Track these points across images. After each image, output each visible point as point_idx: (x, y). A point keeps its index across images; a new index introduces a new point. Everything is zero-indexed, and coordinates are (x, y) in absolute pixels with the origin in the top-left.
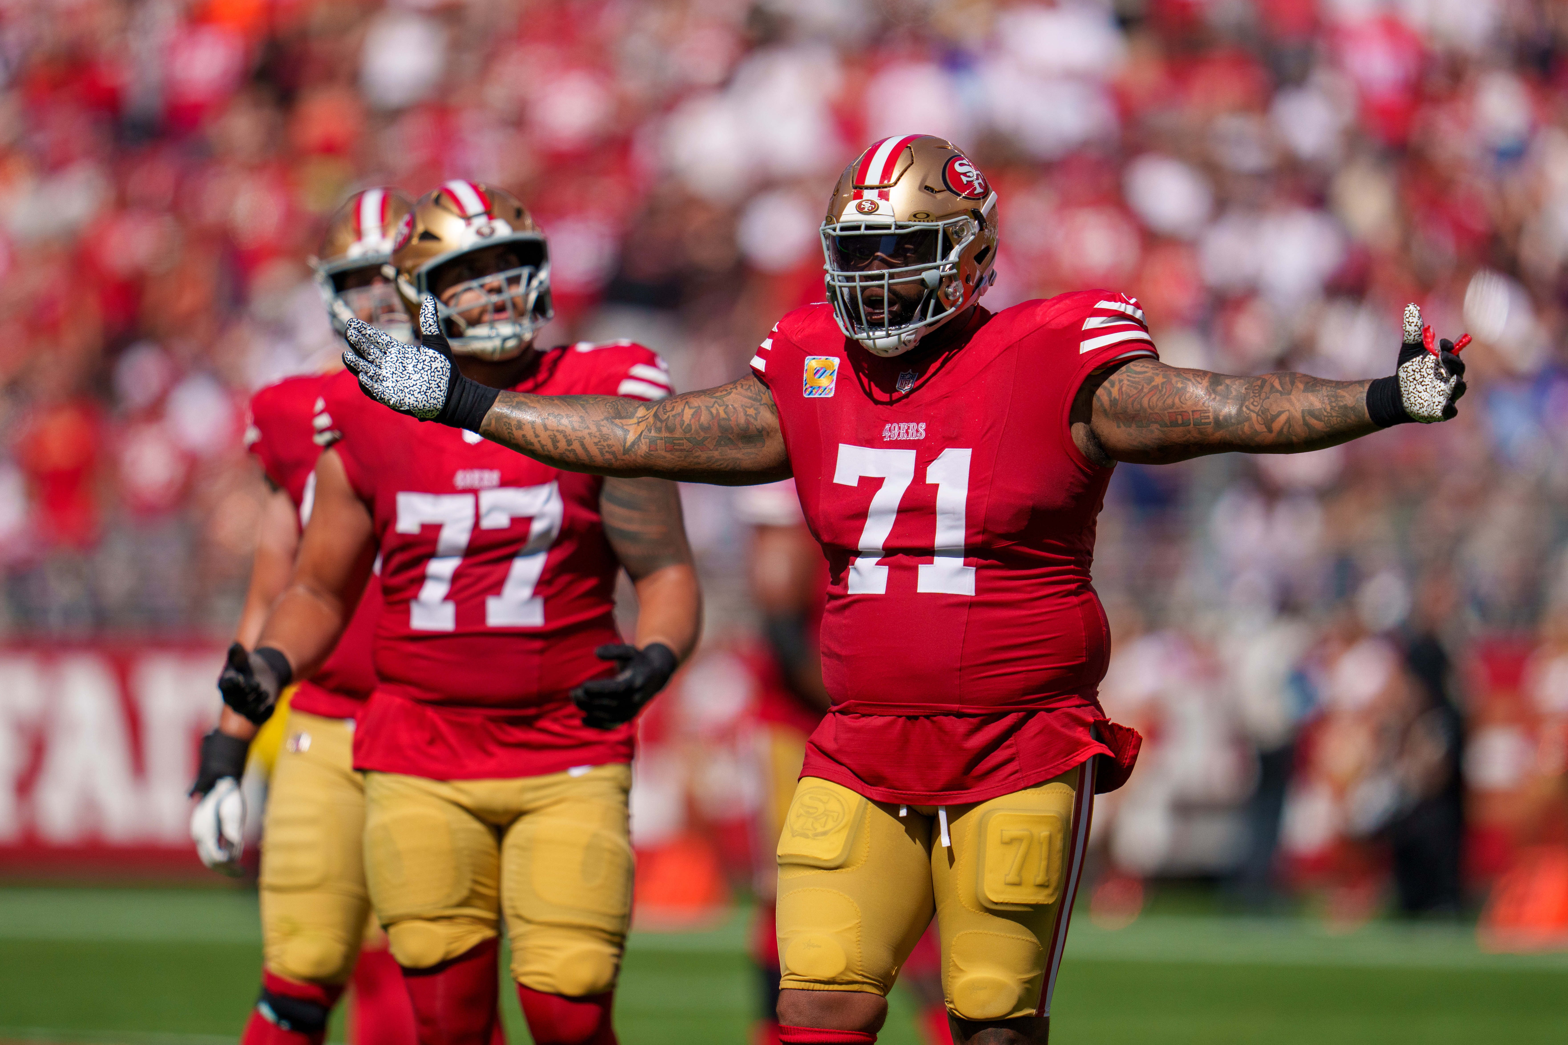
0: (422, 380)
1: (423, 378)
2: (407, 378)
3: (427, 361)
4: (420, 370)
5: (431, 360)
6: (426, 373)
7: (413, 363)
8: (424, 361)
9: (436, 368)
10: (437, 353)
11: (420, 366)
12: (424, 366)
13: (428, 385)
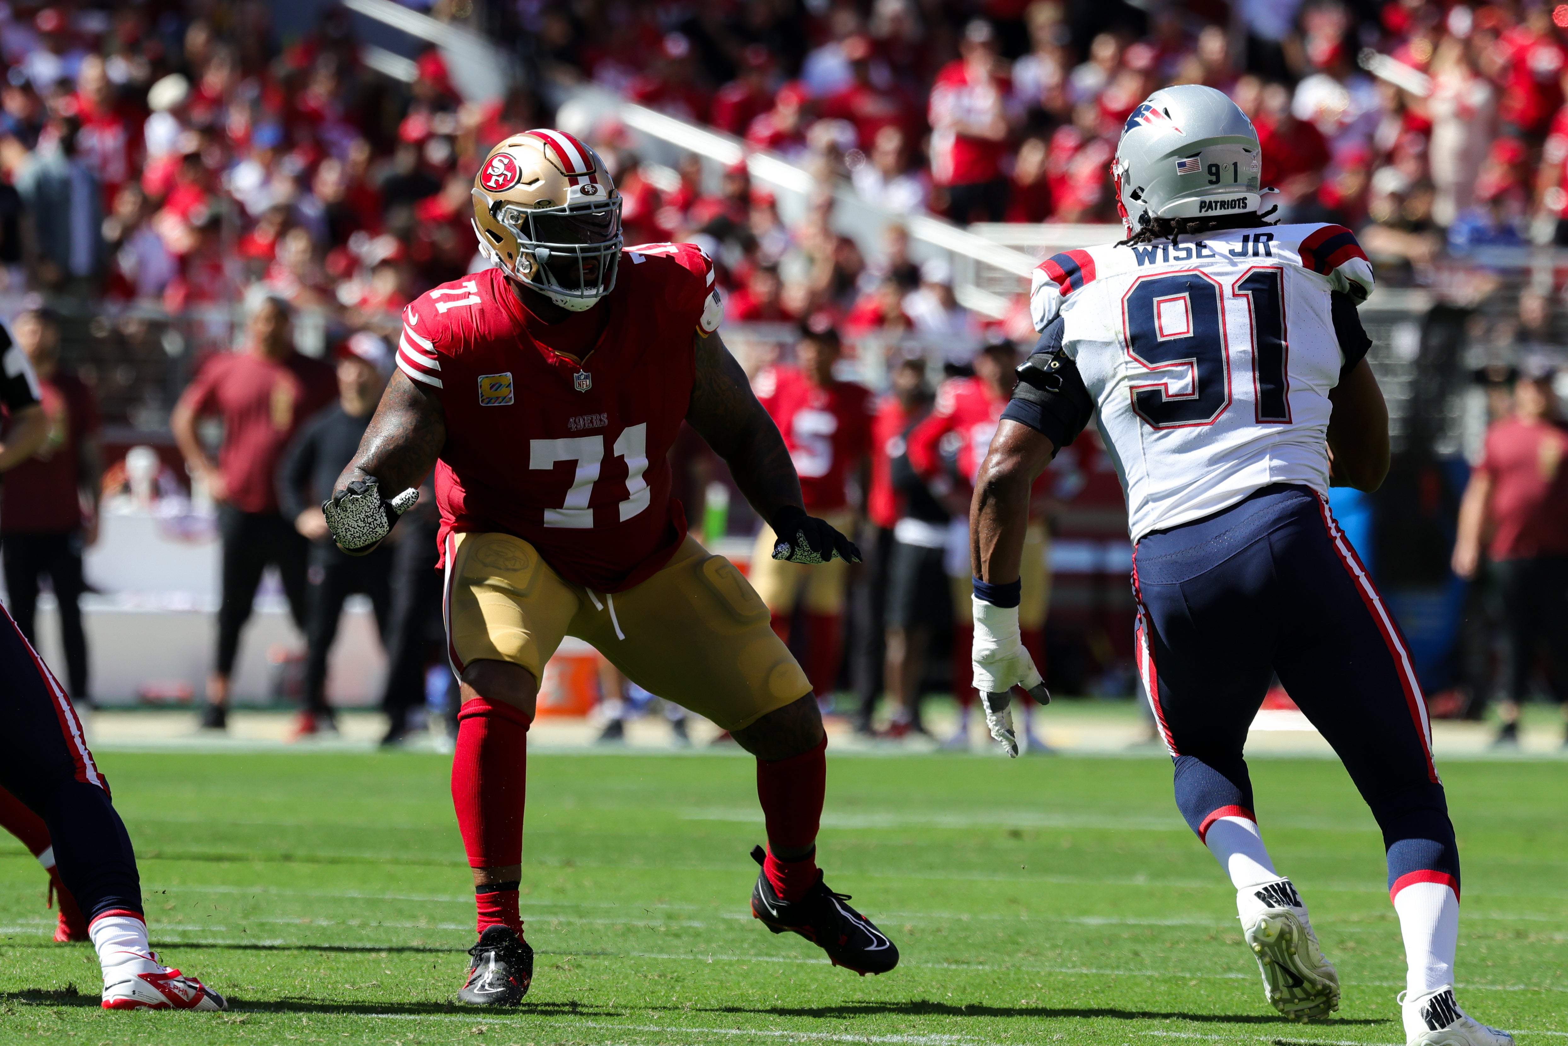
0: (362, 530)
1: (364, 529)
2: (356, 519)
3: (377, 522)
4: (368, 523)
5: (379, 525)
6: (368, 528)
7: (368, 514)
8: (375, 520)
9: (377, 532)
10: (387, 524)
11: (370, 520)
12: (372, 523)
13: (361, 535)
